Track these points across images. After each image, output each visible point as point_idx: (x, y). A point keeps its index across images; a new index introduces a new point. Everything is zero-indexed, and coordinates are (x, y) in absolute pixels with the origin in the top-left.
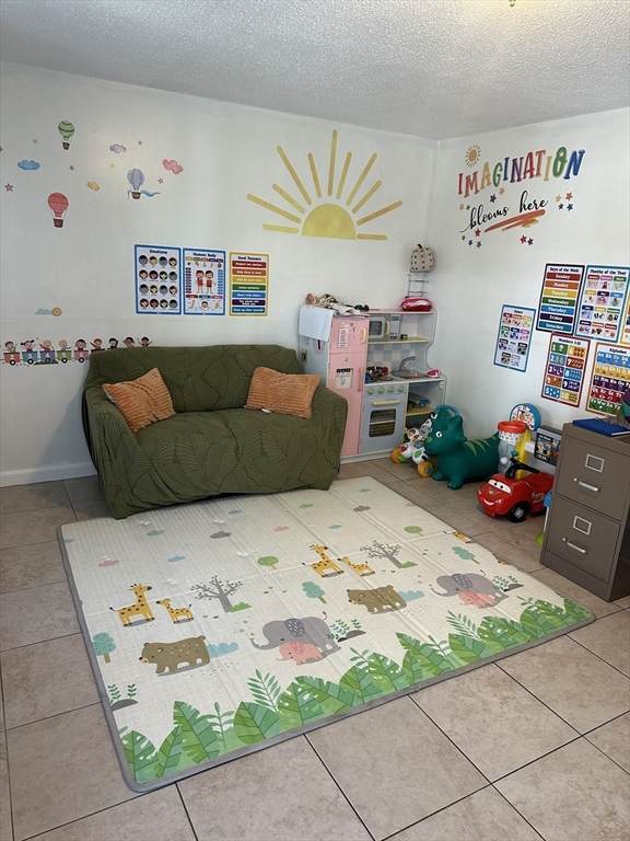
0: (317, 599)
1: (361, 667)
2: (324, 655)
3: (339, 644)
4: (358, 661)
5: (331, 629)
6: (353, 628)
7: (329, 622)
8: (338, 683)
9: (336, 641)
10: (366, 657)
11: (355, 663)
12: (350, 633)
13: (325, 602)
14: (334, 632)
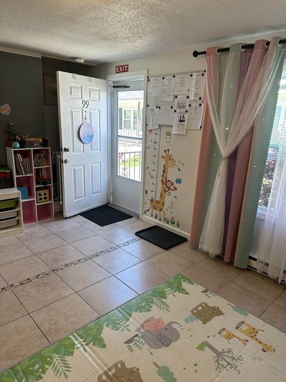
0: (160, 366)
1: (124, 322)
2: (143, 326)
3: (137, 333)
4: (126, 325)
5: (144, 342)
6: (132, 344)
7: (146, 347)
8: (133, 312)
9: (139, 335)
10: (122, 328)
11: (127, 323)
12: (133, 341)
13: (154, 363)
14: (142, 340)
